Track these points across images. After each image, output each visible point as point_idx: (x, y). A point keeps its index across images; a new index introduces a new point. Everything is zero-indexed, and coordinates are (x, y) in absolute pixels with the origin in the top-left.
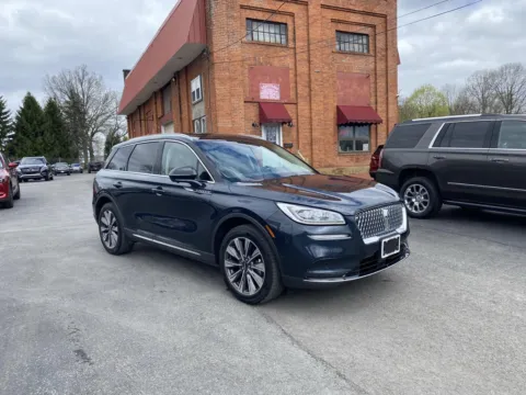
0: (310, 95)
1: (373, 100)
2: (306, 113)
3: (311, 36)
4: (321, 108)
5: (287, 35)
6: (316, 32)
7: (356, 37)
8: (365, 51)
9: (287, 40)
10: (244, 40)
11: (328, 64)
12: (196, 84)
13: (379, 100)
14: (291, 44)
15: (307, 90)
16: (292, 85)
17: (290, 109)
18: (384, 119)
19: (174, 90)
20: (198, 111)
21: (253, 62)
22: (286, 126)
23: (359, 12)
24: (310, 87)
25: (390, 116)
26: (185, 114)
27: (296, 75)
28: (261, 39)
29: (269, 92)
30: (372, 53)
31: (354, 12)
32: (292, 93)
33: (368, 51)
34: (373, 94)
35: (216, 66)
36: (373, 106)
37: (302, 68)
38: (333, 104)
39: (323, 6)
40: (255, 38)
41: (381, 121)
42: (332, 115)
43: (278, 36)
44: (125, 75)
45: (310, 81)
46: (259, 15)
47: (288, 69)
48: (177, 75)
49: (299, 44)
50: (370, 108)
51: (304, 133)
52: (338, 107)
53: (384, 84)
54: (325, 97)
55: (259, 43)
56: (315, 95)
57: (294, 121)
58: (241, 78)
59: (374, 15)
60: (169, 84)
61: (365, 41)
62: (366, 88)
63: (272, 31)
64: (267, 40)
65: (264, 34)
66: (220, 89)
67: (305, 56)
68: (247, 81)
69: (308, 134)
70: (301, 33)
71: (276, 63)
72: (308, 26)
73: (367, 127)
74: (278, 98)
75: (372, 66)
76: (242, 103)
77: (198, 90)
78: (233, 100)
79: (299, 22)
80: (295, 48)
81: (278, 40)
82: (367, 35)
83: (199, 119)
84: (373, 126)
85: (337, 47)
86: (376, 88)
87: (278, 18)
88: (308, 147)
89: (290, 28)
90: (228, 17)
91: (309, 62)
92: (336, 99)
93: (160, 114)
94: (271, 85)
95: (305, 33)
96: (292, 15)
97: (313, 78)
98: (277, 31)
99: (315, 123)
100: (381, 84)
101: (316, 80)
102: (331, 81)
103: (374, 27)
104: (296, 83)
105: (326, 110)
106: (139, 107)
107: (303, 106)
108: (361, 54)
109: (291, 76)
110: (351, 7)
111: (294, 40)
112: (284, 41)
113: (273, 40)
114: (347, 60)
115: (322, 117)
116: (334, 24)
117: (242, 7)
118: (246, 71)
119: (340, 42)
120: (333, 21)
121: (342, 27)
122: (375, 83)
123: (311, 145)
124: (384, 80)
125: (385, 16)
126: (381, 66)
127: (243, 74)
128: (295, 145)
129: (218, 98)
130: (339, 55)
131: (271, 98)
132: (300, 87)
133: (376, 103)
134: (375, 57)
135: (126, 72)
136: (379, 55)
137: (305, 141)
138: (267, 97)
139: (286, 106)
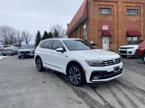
0: (118, 28)
1: (139, 29)
2: (116, 33)
3: (119, 11)
4: (121, 32)
5: (111, 11)
6: (120, 10)
7: (133, 11)
8: (137, 14)
9: (111, 13)
10: (98, 14)
11: (124, 19)
12: (85, 27)
13: (141, 29)
14: (112, 14)
15: (117, 27)
16: (112, 26)
17: (111, 32)
18: (143, 35)
20: (85, 33)
21: (100, 20)
22: (110, 37)
23: (135, 3)
24: (118, 26)
26: (82, 35)
27: (113, 23)
28: (103, 13)
29: (105, 28)
30: (139, 15)
31: (133, 3)
32: (112, 28)
33: (138, 14)
34: (139, 27)
35: (90, 22)
36: (139, 31)
37: (116, 21)
38: (125, 31)
39: (123, 2)
40: (102, 13)
41: (142, 35)
42: (125, 34)
43: (108, 12)
45: (118, 24)
46: (103, 7)
47: (111, 21)
48: (80, 24)
49: (115, 14)
51: (116, 39)
52: (127, 32)
54: (123, 29)
55: (103, 14)
56: (120, 28)
57: (113, 36)
58: (97, 24)
59: (140, 3)
60: (78, 27)
61: (137, 11)
62: (136, 26)
63: (107, 11)
65: (104, 12)
66: (91, 28)
67: (116, 17)
68: (99, 25)
69: (117, 39)
70: (115, 10)
71: (108, 20)
72: (118, 8)
73: (137, 37)
74: (108, 29)
75: (139, 19)
76: (97, 31)
78: (94, 30)
79: (115, 7)
80: (113, 15)
81: (108, 13)
82: (137, 9)
83: (85, 36)
84: (139, 37)
85: (127, 14)
86: (140, 25)
87: (109, 7)
88: (117, 43)
89: (112, 9)
90: (94, 8)
91: (118, 19)
92: (126, 29)
93: (75, 35)
94: (106, 26)
95: (117, 11)
96: (113, 6)
97: (119, 23)
98: (108, 11)
99: (119, 36)
101: (120, 24)
102: (125, 24)
103: (140, 7)
104: (113, 25)
105: (123, 32)
106: (71, 33)
107: (115, 31)
108: (135, 15)
109: (112, 23)
110: (132, 2)
111: (113, 13)
112: (110, 13)
114: (130, 17)
115: (122, 34)
116: (126, 7)
117: (98, 5)
118: (99, 22)
119: (128, 12)
120: (126, 6)
121: (129, 8)
122: (140, 23)
123: (118, 42)
124: (143, 23)
125: (144, 4)
126: (142, 18)
128: (113, 43)
129: (90, 30)
130: (128, 16)
131: (106, 29)
132: (115, 26)
133: (140, 30)
134: (140, 16)
135: (68, 24)
136: (142, 15)
137: (116, 41)
138: (104, 29)
139: (110, 31)
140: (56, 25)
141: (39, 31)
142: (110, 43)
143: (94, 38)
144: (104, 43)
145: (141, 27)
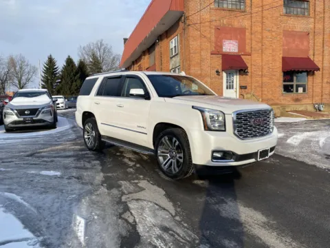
0: (262, 49)
1: (311, 52)
2: (259, 62)
4: (270, 58)
5: (245, 3)
8: (306, 14)
9: (245, 7)
10: (212, 6)
11: (277, 25)
12: (173, 43)
13: (316, 53)
14: (248, 9)
15: (260, 45)
16: (248, 41)
17: (246, 60)
19: (157, 49)
20: (175, 62)
21: (218, 23)
22: (242, 72)
24: (262, 43)
25: (325, 65)
27: (251, 34)
29: (230, 47)
30: (312, 15)
32: (248, 48)
33: (309, 14)
34: (311, 49)
35: (190, 27)
36: (312, 59)
37: (256, 28)
38: (281, 56)
40: (221, 5)
41: (318, 69)
42: (278, 64)
43: (238, 4)
44: (125, 42)
45: (262, 38)
48: (160, 37)
49: (255, 10)
50: (308, 59)
51: (256, 78)
52: (284, 59)
53: (321, 41)
54: (273, 50)
55: (223, 9)
56: (266, 48)
57: (249, 69)
58: (209, 36)
61: (306, 6)
62: (305, 43)
64: (230, 7)
66: (194, 44)
67: (259, 18)
68: (213, 39)
69: (259, 79)
71: (236, 24)
73: (305, 74)
74: (236, 51)
75: (312, 26)
76: (209, 55)
77: (175, 47)
78: (202, 53)
80: (251, 13)
81: (238, 7)
83: (175, 68)
84: (311, 73)
85: (284, 11)
86: (314, 43)
91: (262, 23)
92: (281, 52)
93: (147, 66)
94: (231, 41)
97: (264, 35)
99: (264, 71)
100: (319, 40)
101: (267, 37)
102: (278, 38)
104: (251, 39)
105: (274, 60)
106: (133, 62)
107: (256, 57)
108: (303, 16)
109: (248, 34)
111: (251, 6)
112: (242, 7)
113: (234, 7)
114: (291, 22)
115: (270, 65)
118: (213, 31)
119: (286, 7)
122: (314, 39)
123: (262, 87)
124: (321, 37)
126: (319, 26)
127: (210, 33)
128: (248, 87)
129: (192, 52)
130: (285, 18)
131: (231, 51)
132: (254, 43)
133: (314, 55)
134: (315, 18)
135: (125, 40)
136: (318, 17)
137: (256, 85)
138: (228, 51)
139: (243, 57)
140: (97, 44)
141: (53, 57)
142: (241, 87)
143: (201, 74)
144: (227, 88)
145: (316, 48)
